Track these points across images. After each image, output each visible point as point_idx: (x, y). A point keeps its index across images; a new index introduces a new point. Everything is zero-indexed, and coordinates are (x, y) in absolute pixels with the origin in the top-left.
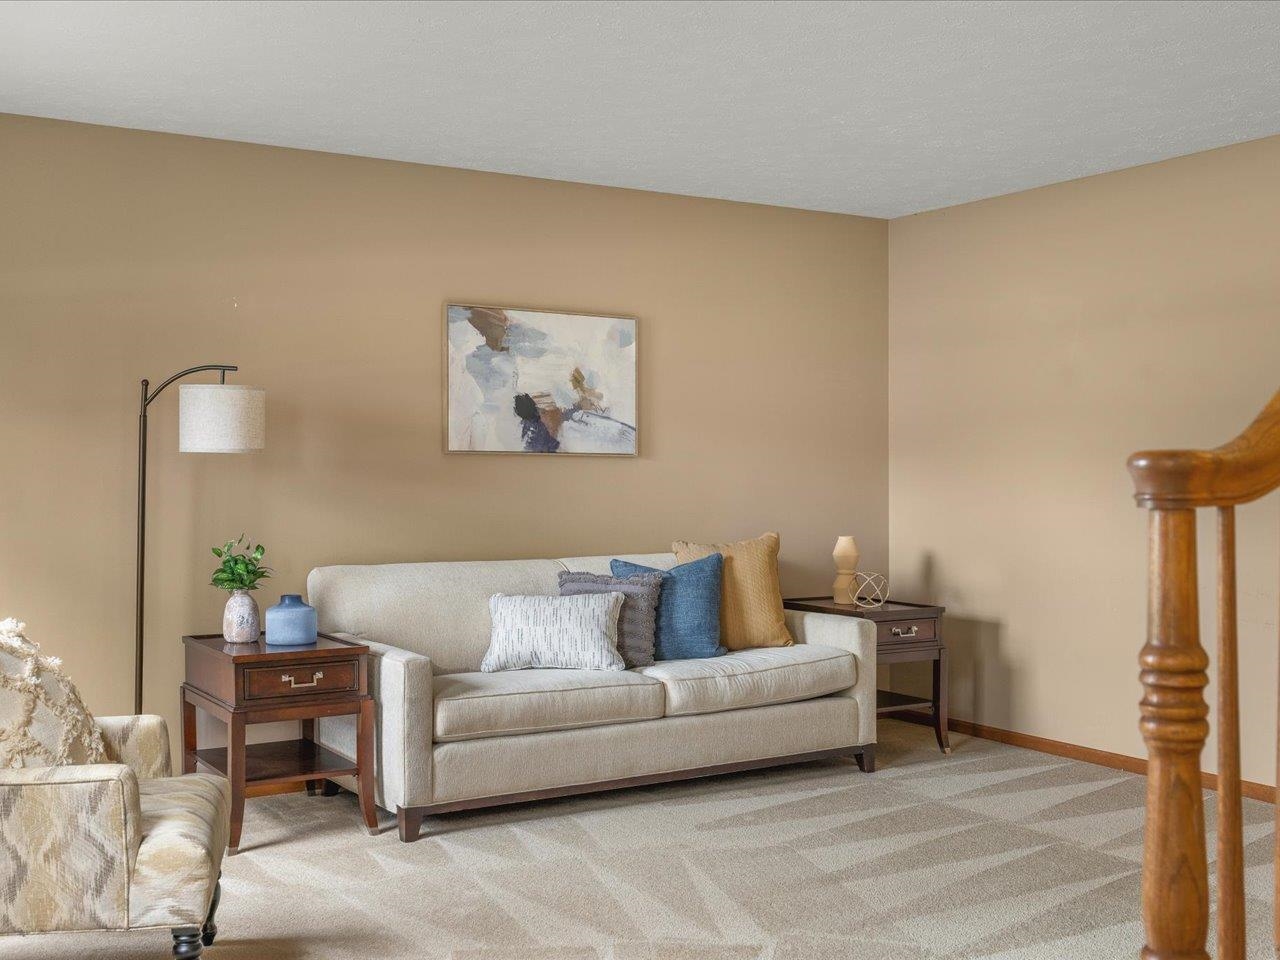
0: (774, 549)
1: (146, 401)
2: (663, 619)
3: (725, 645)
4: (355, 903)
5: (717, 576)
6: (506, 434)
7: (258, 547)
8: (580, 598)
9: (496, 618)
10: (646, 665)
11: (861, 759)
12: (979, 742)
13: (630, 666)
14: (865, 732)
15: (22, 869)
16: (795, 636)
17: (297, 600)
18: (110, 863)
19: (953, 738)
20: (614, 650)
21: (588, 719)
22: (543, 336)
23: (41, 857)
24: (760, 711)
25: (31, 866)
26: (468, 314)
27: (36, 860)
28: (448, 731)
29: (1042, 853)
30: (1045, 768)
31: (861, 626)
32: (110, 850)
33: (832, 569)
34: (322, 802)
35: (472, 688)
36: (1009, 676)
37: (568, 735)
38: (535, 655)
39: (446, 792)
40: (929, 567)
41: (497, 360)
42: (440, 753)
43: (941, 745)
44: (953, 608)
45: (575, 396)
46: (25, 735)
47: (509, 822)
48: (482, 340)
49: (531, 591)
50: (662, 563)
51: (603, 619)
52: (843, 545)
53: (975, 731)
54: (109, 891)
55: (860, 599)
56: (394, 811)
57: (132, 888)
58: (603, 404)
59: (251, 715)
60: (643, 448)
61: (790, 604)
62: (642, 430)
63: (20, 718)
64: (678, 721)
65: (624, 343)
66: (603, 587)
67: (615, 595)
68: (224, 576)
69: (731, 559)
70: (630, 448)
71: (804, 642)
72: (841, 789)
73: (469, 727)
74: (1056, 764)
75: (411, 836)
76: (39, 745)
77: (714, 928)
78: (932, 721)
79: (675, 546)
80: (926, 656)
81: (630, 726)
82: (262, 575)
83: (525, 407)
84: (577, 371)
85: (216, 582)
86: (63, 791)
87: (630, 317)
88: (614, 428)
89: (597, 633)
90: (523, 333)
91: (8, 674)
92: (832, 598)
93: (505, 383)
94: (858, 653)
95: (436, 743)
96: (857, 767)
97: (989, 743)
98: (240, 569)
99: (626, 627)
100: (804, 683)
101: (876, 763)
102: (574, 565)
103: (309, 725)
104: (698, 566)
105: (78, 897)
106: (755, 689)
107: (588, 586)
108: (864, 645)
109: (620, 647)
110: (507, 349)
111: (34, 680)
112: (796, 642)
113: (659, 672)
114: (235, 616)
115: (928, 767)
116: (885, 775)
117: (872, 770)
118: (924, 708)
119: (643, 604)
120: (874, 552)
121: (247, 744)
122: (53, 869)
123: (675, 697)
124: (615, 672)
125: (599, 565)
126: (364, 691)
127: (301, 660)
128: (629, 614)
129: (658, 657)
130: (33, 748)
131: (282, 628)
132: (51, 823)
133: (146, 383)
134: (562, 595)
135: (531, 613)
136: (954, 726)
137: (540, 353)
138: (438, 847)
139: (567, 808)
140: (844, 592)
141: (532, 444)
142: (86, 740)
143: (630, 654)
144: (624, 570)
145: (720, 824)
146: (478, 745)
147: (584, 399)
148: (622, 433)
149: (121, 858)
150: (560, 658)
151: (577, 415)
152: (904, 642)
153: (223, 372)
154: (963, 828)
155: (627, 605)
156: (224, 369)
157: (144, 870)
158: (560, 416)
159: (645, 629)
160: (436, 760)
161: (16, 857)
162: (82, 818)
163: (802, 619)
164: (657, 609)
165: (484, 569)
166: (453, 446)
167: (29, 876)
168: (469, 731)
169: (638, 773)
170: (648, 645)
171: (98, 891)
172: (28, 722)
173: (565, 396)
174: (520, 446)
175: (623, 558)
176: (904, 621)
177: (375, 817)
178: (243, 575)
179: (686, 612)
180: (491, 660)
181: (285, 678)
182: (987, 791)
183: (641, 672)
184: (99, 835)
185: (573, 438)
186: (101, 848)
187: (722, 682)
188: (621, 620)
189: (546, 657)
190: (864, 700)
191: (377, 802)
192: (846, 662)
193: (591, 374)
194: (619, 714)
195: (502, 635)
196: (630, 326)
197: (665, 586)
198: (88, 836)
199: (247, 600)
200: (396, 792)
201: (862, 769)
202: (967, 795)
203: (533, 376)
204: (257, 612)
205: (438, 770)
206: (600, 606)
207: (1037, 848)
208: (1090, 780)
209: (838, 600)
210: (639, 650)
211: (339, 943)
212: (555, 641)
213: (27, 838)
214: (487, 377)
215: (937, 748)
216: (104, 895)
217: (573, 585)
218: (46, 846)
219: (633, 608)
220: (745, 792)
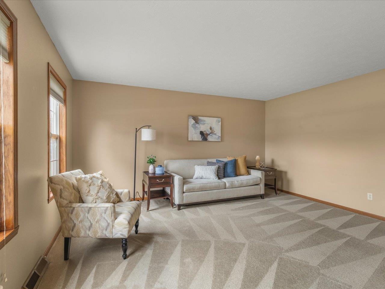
0: (245, 158)
1: (136, 132)
2: (225, 170)
3: (236, 175)
4: (166, 225)
5: (235, 163)
6: (198, 137)
7: (155, 157)
8: (211, 166)
9: (196, 169)
10: (222, 178)
11: (262, 197)
12: (283, 193)
13: (219, 179)
14: (262, 192)
15: (91, 224)
16: (249, 174)
17: (161, 166)
18: (109, 224)
19: (278, 192)
20: (216, 176)
21: (212, 189)
22: (205, 121)
23: (95, 222)
24: (243, 188)
25: (93, 224)
26: (192, 117)
27: (94, 223)
28: (186, 191)
29: (302, 221)
30: (297, 200)
31: (261, 172)
32: (109, 221)
33: (255, 162)
34: (166, 200)
35: (190, 182)
36: (288, 181)
37: (208, 191)
38: (202, 176)
39: (185, 202)
40: (273, 161)
41: (197, 125)
42: (184, 194)
43: (276, 194)
44: (278, 169)
45: (210, 131)
46: (97, 195)
47: (197, 207)
48: (194, 122)
49: (202, 165)
50: (225, 160)
51: (214, 170)
52: (258, 157)
53: (282, 191)
54: (108, 230)
55: (261, 167)
56: (176, 204)
57: (113, 229)
58: (215, 133)
59: (151, 187)
60: (222, 140)
61: (248, 168)
62: (222, 137)
63: (96, 192)
64: (228, 189)
65: (219, 122)
66: (214, 164)
67: (217, 166)
68: (149, 162)
69: (237, 160)
70: (220, 140)
71: (251, 175)
72: (258, 202)
73: (190, 190)
74: (299, 199)
75: (179, 209)
76: (100, 197)
77: (235, 237)
78: (275, 189)
79: (227, 157)
80: (274, 178)
81: (219, 190)
82: (155, 162)
83: (202, 133)
84: (211, 127)
85: (148, 163)
86: (99, 209)
87: (220, 118)
88: (217, 137)
89: (213, 173)
90: (202, 121)
91: (95, 183)
92: (255, 166)
93: (198, 129)
94: (261, 177)
95: (184, 192)
96: (261, 198)
97: (285, 194)
98: (152, 160)
99: (219, 172)
100: (251, 182)
101: (264, 197)
102: (210, 160)
103: (164, 188)
104: (231, 161)
105: (102, 231)
106: (242, 184)
107: (212, 164)
108: (262, 176)
109: (218, 175)
110: (199, 123)
111: (100, 184)
112: (249, 175)
113: (225, 180)
114: (151, 168)
115: (274, 198)
116: (266, 199)
117: (263, 198)
118: (273, 187)
119: (222, 168)
120: (263, 159)
121: (151, 190)
122: (97, 225)
123: (227, 185)
124: (217, 180)
125: (214, 160)
126: (171, 183)
127: (160, 177)
128: (219, 169)
129: (224, 177)
130: (99, 198)
131: (158, 171)
132: (97, 215)
133: (136, 129)
134: (207, 166)
135: (202, 169)
136: (278, 190)
137: (204, 124)
138: (183, 212)
139: (208, 204)
140: (258, 166)
141: (203, 139)
142: (111, 195)
143: (219, 176)
144: (218, 161)
145: (236, 209)
146: (191, 193)
147: (212, 132)
148: (218, 138)
149: (111, 223)
150: (207, 177)
151: (211, 134)
152: (269, 175)
153: (149, 127)
154: (284, 213)
155: (219, 168)
156: (149, 126)
157: (115, 226)
158: (208, 135)
159: (222, 172)
160: (184, 196)
161: (90, 222)
162: (103, 214)
163: (250, 170)
164: (224, 168)
165: (194, 161)
166: (189, 140)
167: (93, 226)
168: (190, 191)
169: (220, 199)
170: (222, 175)
171: (106, 230)
172: (98, 192)
173: (209, 131)
174: (201, 140)
175: (218, 159)
176: (269, 171)
177: (173, 204)
178: (152, 161)
179: (229, 169)
180: (195, 177)
181: (157, 180)
182: (287, 204)
183: (221, 180)
184: (106, 218)
185: (210, 138)
186: (107, 221)
187: (236, 182)
188: (218, 170)
189: (204, 177)
190: (262, 186)
191: (174, 202)
192: (259, 179)
193: (213, 128)
194: (217, 188)
195: (197, 172)
196: (220, 119)
197: (226, 164)
198: (104, 218)
199: (153, 166)
200: (177, 201)
201: (262, 198)
202: (283, 205)
203: (203, 128)
204: (154, 168)
205: (184, 198)
206: (214, 168)
207: (301, 220)
208: (307, 203)
209: (256, 167)
210: (221, 176)
211: (160, 235)
212: (206, 174)
213: (92, 218)
214: (195, 128)
215: (275, 194)
216: (107, 230)
217: (210, 164)
218: (96, 220)
219: (220, 168)
220: (240, 202)
